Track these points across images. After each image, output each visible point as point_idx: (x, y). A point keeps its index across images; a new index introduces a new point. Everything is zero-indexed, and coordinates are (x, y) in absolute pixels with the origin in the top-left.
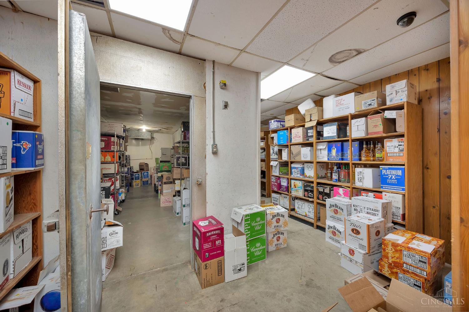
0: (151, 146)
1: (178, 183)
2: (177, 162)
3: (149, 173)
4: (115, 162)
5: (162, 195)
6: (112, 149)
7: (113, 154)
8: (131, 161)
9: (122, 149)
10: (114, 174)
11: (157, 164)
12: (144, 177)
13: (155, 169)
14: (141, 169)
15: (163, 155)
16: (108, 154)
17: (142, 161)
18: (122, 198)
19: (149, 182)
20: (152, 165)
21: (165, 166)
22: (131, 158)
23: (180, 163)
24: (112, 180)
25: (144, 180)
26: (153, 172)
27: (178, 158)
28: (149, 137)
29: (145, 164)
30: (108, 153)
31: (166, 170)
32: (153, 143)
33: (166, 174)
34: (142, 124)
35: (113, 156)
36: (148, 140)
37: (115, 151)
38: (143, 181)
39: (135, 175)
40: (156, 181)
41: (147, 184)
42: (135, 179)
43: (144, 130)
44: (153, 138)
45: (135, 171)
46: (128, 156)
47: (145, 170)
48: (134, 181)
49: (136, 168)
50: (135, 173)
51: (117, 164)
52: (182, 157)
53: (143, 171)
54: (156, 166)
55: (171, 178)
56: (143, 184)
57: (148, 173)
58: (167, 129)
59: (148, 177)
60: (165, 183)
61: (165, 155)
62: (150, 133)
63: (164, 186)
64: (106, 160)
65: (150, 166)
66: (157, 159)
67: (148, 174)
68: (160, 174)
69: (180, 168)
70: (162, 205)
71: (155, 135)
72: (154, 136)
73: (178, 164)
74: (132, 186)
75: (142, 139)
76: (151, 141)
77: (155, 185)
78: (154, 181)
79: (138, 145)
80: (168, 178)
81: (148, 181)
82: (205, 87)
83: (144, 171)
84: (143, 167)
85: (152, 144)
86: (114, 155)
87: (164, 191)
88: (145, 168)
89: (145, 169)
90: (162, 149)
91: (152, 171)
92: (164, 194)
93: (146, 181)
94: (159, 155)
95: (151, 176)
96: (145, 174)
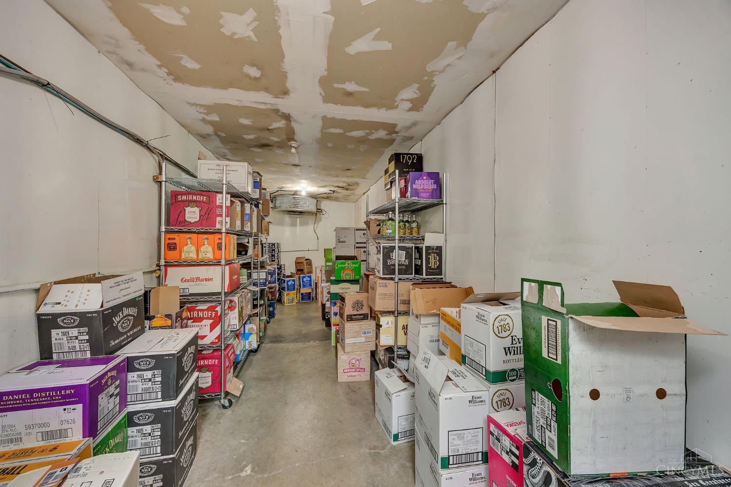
0: (316, 225)
1: (388, 323)
2: (385, 263)
3: (313, 277)
4: (223, 262)
5: (343, 348)
6: (218, 226)
7: (219, 239)
8: (282, 255)
9: (251, 226)
10: (220, 293)
11: (327, 261)
12: (304, 286)
13: (324, 272)
14: (300, 271)
15: (340, 242)
16: (207, 239)
17: (300, 254)
18: (250, 345)
19: (313, 297)
20: (319, 262)
21: (347, 270)
22: (282, 249)
23: (394, 265)
24: (217, 312)
25: (304, 290)
26: (320, 275)
27: (388, 253)
28: (314, 209)
29: (306, 260)
30: (205, 236)
31: (348, 278)
32: (321, 220)
33: (351, 292)
34: (300, 177)
35: (218, 244)
36: (311, 213)
37: (224, 230)
38: (302, 294)
39: (288, 282)
40: (325, 299)
41: (309, 298)
42: (288, 290)
44: (319, 210)
45: (288, 273)
46: (276, 245)
47: (306, 273)
48: (286, 293)
49: (290, 268)
50: (288, 277)
51: (227, 268)
52: (399, 247)
53: (301, 274)
54: (326, 266)
55: (365, 304)
56: (303, 299)
57: (310, 277)
58: (347, 189)
59: (310, 285)
60: (350, 318)
61: (344, 242)
62: (315, 201)
63: (348, 326)
64: (200, 257)
65: (314, 265)
66: (327, 251)
67: (311, 280)
69: (392, 279)
70: (343, 377)
71: (325, 205)
72: (322, 207)
73: (389, 270)
74: (283, 302)
75: (301, 213)
76: (317, 215)
78: (322, 298)
79: (294, 224)
81: (310, 293)
83: (304, 274)
84: (303, 266)
85: (319, 222)
86: (220, 241)
87: (347, 341)
88: (306, 268)
89: (306, 271)
90: (337, 230)
91: (318, 275)
92: (347, 349)
93: (307, 293)
94: (331, 243)
95: (316, 283)
96: (305, 280)
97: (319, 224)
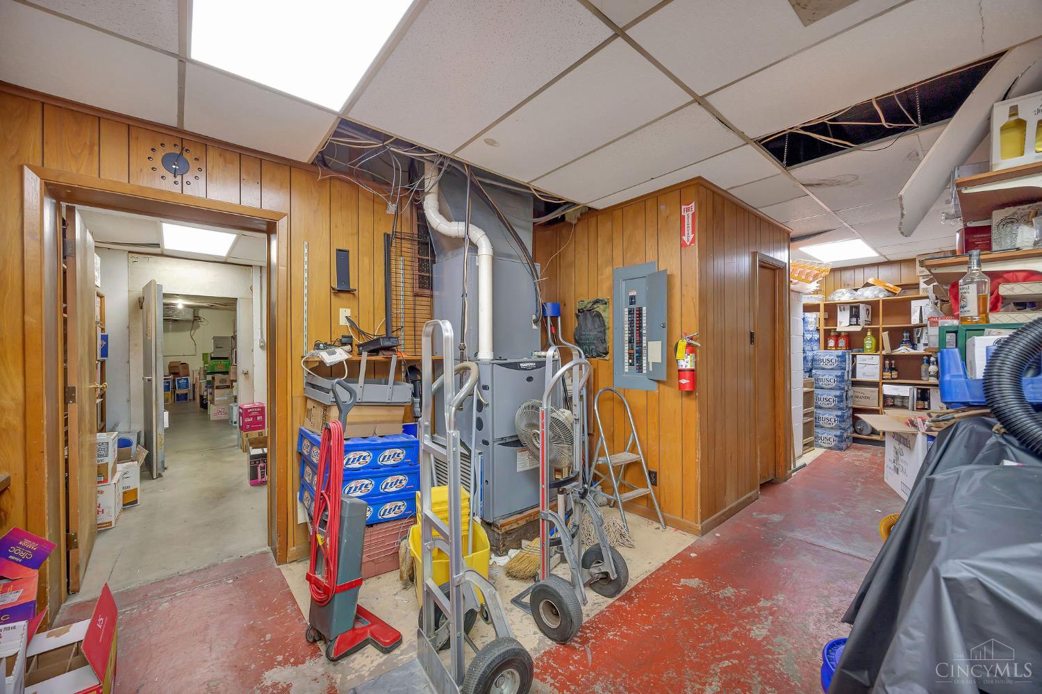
0: (193, 332)
3: (190, 381)
5: (213, 406)
11: (205, 362)
12: (179, 387)
13: (202, 373)
14: (174, 373)
15: (217, 347)
17: (174, 359)
19: (190, 396)
20: (196, 365)
21: (219, 365)
25: (178, 392)
26: (198, 375)
28: (190, 317)
29: (182, 364)
31: (220, 370)
32: (199, 327)
36: (188, 321)
38: (177, 394)
41: (186, 399)
43: (180, 307)
44: (196, 318)
47: (181, 375)
54: (204, 367)
55: (228, 380)
57: (187, 379)
59: (187, 387)
60: (218, 388)
61: (220, 347)
62: (192, 310)
63: (216, 391)
65: (191, 368)
66: (205, 355)
67: (187, 382)
68: (209, 377)
70: (212, 418)
71: (201, 313)
72: (200, 316)
76: (195, 324)
77: (201, 397)
78: (200, 391)
80: (223, 381)
81: (187, 394)
82: (252, 290)
83: (179, 376)
84: (178, 370)
87: (216, 399)
88: (181, 371)
89: (181, 373)
90: (214, 338)
91: (195, 376)
93: (182, 394)
94: (210, 349)
95: (194, 385)
96: (180, 382)
97: (197, 331)
